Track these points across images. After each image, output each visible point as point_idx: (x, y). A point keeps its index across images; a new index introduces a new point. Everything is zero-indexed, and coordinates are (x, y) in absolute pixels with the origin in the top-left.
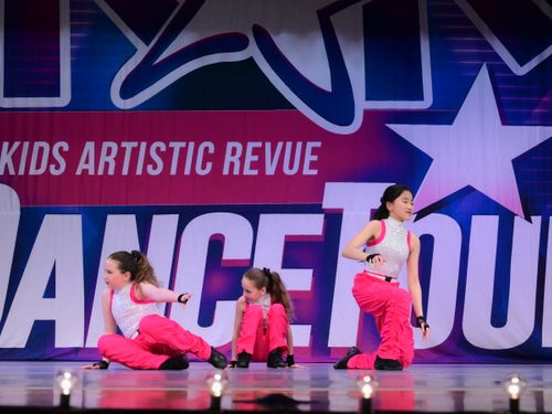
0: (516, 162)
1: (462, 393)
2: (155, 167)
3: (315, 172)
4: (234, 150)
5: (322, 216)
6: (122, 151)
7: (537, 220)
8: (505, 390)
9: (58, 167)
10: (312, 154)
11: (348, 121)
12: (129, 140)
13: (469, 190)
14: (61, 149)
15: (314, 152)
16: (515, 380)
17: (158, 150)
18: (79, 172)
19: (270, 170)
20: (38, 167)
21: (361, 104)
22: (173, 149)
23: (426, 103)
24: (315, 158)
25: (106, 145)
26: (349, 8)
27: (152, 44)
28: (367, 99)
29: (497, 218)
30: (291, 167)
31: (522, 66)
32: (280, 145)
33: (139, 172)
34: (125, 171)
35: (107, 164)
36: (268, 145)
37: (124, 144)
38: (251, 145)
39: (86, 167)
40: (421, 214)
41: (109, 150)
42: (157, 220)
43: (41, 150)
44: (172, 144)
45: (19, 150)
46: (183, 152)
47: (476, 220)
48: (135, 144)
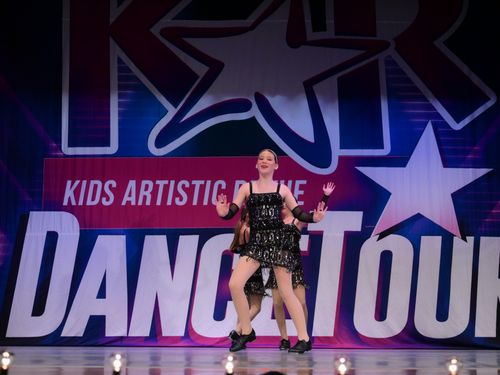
0: (454, 196)
1: (415, 371)
2: (181, 200)
3: (302, 203)
5: (307, 237)
6: (156, 187)
7: (471, 239)
8: (447, 368)
9: (108, 199)
10: (300, 189)
11: (326, 164)
12: (162, 179)
13: (419, 216)
14: (110, 186)
15: (301, 187)
16: (454, 361)
17: (183, 186)
18: (124, 203)
20: (93, 199)
21: (337, 152)
22: (194, 186)
23: (386, 151)
24: (302, 192)
25: (144, 183)
26: (328, 79)
27: (179, 107)
28: (341, 148)
29: (440, 237)
31: (458, 122)
33: (169, 203)
34: (159, 203)
35: (145, 197)
37: (158, 182)
39: (129, 199)
40: (382, 235)
41: (147, 186)
42: (183, 239)
43: (96, 186)
44: (194, 182)
45: (79, 186)
46: (202, 188)
47: (424, 239)
48: (166, 182)
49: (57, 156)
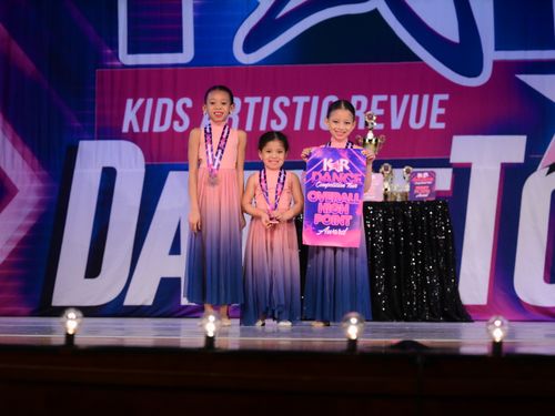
2: (279, 122)
3: (442, 126)
4: (359, 104)
5: (450, 171)
6: (245, 107)
9: (181, 124)
10: (440, 107)
11: (475, 71)
12: (253, 95)
14: (184, 106)
15: (442, 104)
17: (282, 105)
19: (396, 124)
20: (162, 123)
21: (490, 54)
22: (296, 104)
24: (442, 111)
28: (497, 49)
30: (418, 121)
32: (406, 98)
33: (263, 127)
34: (249, 127)
35: (230, 120)
36: (394, 99)
37: (247, 100)
38: (376, 99)
40: (553, 167)
43: (165, 106)
44: (295, 99)
45: (143, 107)
46: (307, 106)
48: (258, 99)
49: (112, 67)
